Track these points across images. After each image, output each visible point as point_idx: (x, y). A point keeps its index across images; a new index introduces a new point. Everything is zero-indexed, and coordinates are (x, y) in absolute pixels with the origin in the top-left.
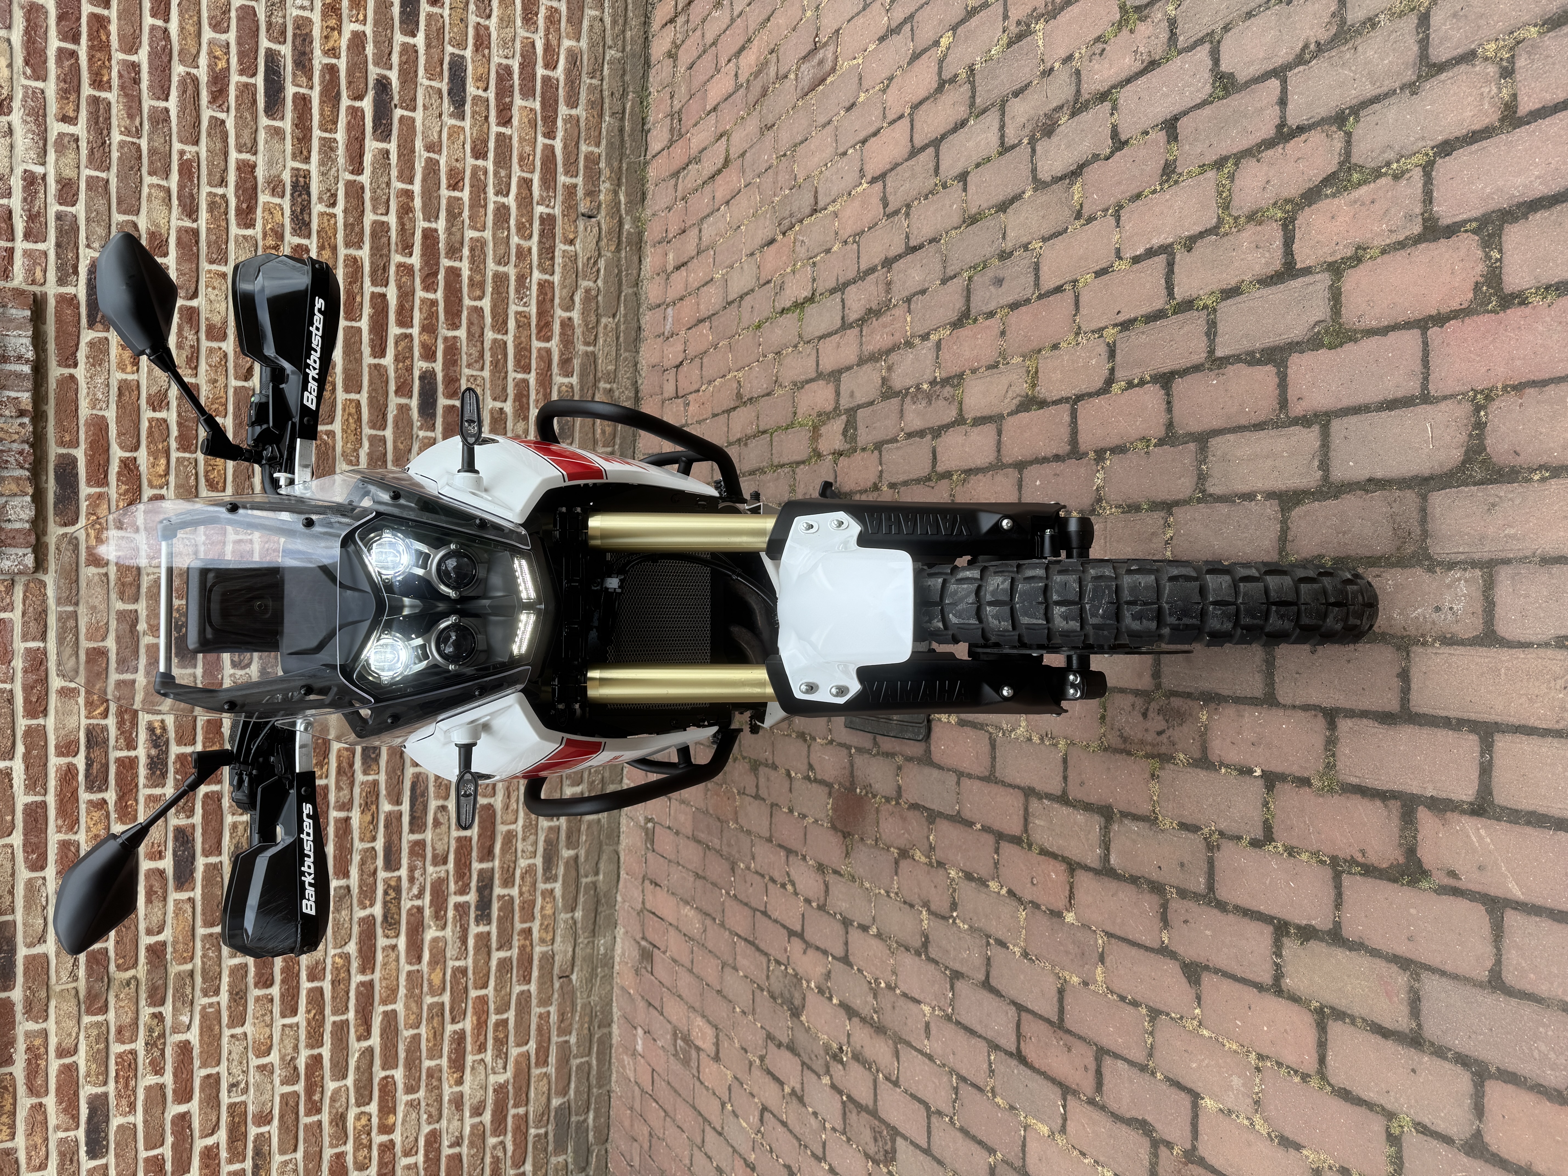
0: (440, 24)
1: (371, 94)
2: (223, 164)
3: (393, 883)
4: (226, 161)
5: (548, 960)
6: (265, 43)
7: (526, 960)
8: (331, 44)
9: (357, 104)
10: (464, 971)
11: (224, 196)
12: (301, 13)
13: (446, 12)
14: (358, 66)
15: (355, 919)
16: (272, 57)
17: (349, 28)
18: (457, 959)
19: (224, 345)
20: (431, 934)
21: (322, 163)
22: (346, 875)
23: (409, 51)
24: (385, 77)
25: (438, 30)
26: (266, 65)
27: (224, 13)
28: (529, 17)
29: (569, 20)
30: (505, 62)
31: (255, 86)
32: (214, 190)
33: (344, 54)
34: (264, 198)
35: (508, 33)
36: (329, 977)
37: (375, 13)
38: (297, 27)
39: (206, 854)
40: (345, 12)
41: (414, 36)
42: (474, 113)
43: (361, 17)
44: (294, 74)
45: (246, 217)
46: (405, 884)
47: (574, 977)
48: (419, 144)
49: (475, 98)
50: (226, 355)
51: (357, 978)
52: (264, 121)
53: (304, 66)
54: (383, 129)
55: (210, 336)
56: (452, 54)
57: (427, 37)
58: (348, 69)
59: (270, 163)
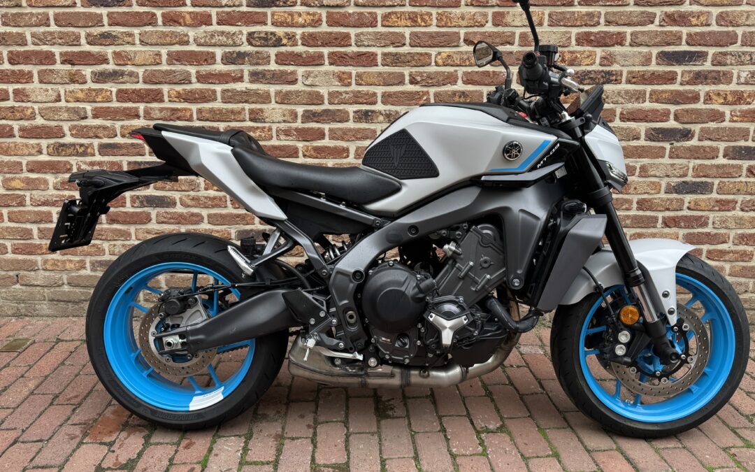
0: (734, 174)
1: (680, 126)
2: (622, 23)
3: (89, 150)
4: (624, 25)
5: (32, 267)
6: (711, 51)
7: (32, 250)
8: (714, 97)
9: (672, 116)
10: (22, 204)
11: (598, 23)
12: (735, 76)
13: (743, 179)
14: (699, 117)
15: (61, 123)
16: (703, 56)
17: (727, 110)
18: (31, 198)
19: (490, 24)
20: (51, 179)
21: (627, 92)
22: (95, 116)
23: (713, 153)
24: (692, 136)
25: (730, 173)
26: (696, 52)
27: (731, 22)
28: (743, 239)
29: (744, 267)
30: (710, 222)
31: (680, 44)
32: (603, 16)
33: (708, 106)
34: (599, 52)
35: (732, 225)
36: (17, 105)
37: (739, 129)
38: (724, 74)
39: (110, 15)
40: (738, 107)
41: (724, 157)
42: (671, 200)
43: (735, 118)
44: (690, 72)
45: (584, 39)
46: (89, 159)
47: (18, 286)
48: (646, 161)
49: (682, 201)
50: (482, 26)
51: (16, 125)
52: (655, 51)
53: (696, 78)
54: (654, 135)
55: (495, 15)
56: (713, 184)
57: (724, 166)
58: (697, 110)
59: (625, 56)
